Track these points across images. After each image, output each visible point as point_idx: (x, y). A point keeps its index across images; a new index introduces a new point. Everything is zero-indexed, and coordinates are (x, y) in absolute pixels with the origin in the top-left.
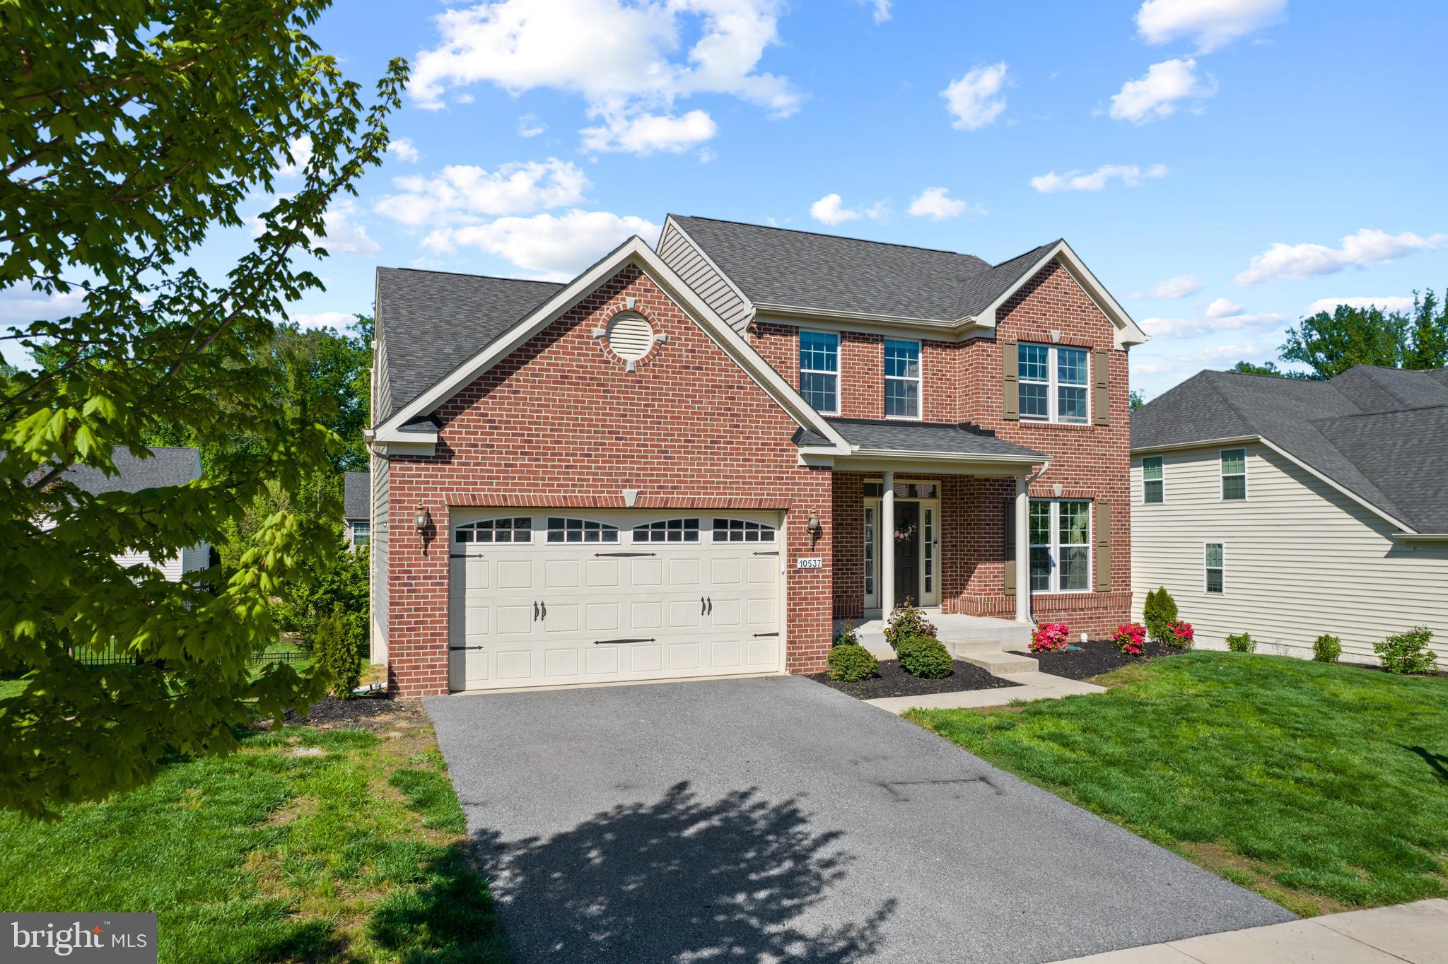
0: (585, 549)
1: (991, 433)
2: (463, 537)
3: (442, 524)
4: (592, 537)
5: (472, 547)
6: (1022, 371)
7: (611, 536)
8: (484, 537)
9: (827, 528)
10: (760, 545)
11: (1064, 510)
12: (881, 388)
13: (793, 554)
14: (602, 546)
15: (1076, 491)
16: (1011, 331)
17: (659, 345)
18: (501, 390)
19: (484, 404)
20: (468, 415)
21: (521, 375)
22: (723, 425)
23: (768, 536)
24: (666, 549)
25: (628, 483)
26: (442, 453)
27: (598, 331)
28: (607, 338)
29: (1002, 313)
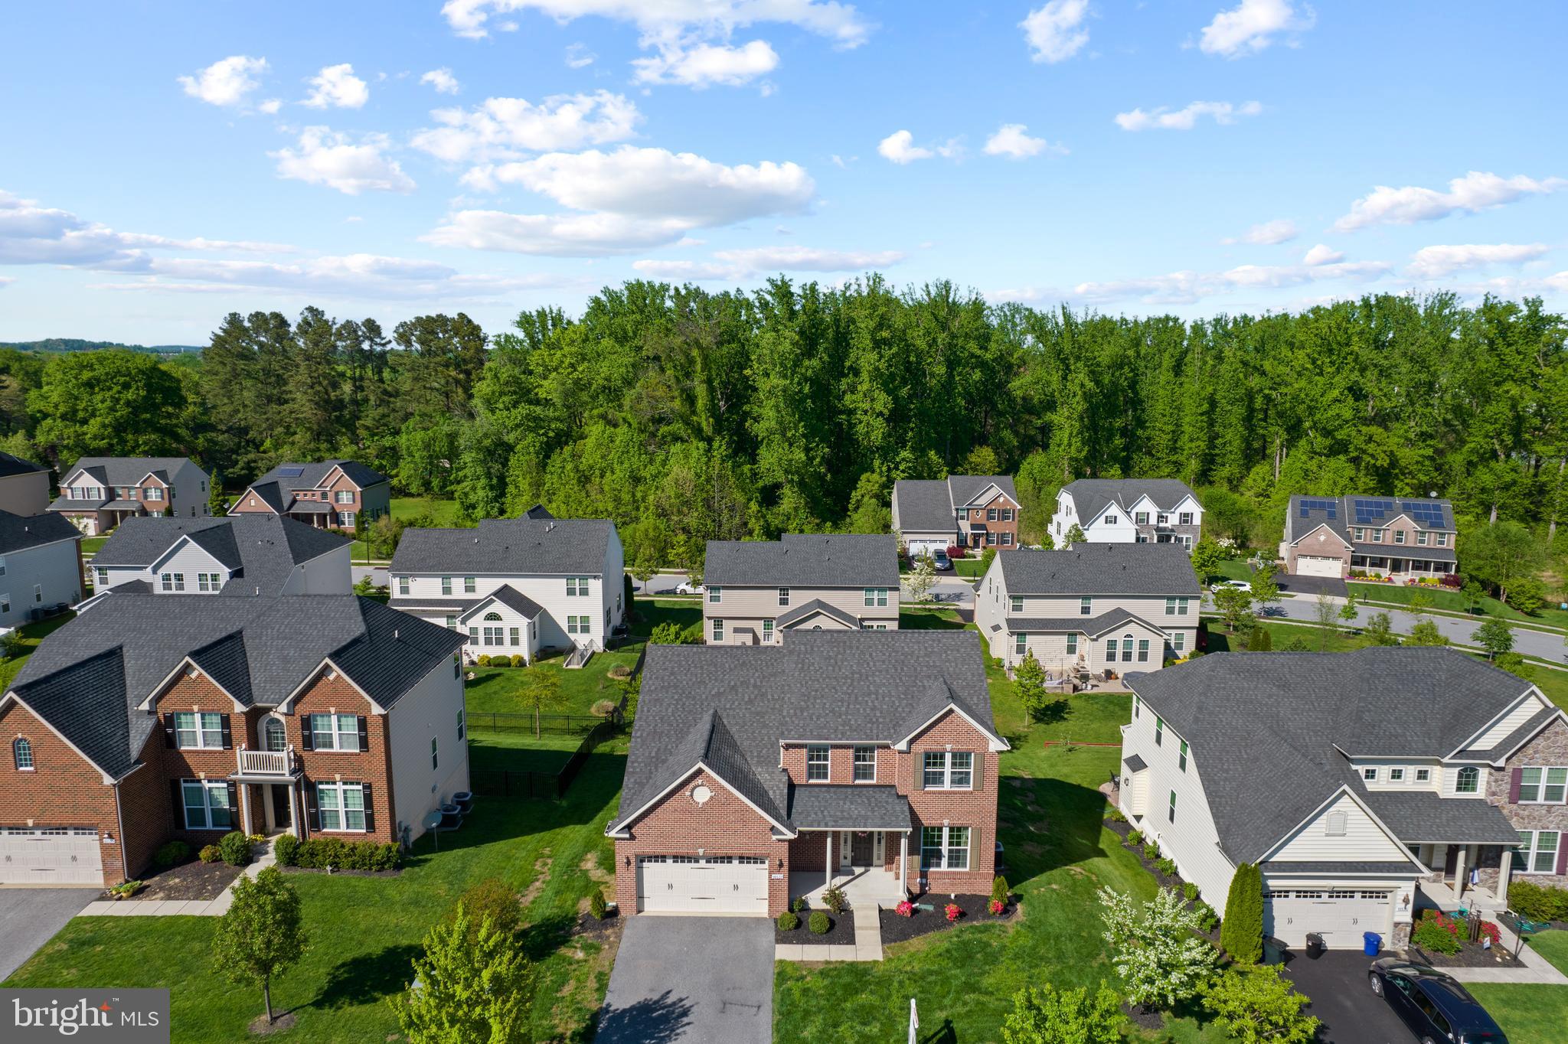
0: (687, 865)
1: (905, 797)
2: (642, 861)
3: (633, 861)
4: (689, 862)
5: (645, 864)
6: (928, 764)
7: (697, 861)
8: (650, 861)
9: (786, 863)
10: (759, 866)
11: (952, 829)
12: (851, 769)
13: (770, 873)
14: (693, 865)
15: (958, 823)
16: (920, 747)
17: (712, 797)
18: (652, 815)
19: (646, 821)
20: (641, 824)
21: (659, 810)
22: (739, 826)
23: (763, 862)
24: (719, 865)
25: (701, 847)
26: (632, 838)
27: (688, 793)
28: (692, 795)
29: (912, 742)
